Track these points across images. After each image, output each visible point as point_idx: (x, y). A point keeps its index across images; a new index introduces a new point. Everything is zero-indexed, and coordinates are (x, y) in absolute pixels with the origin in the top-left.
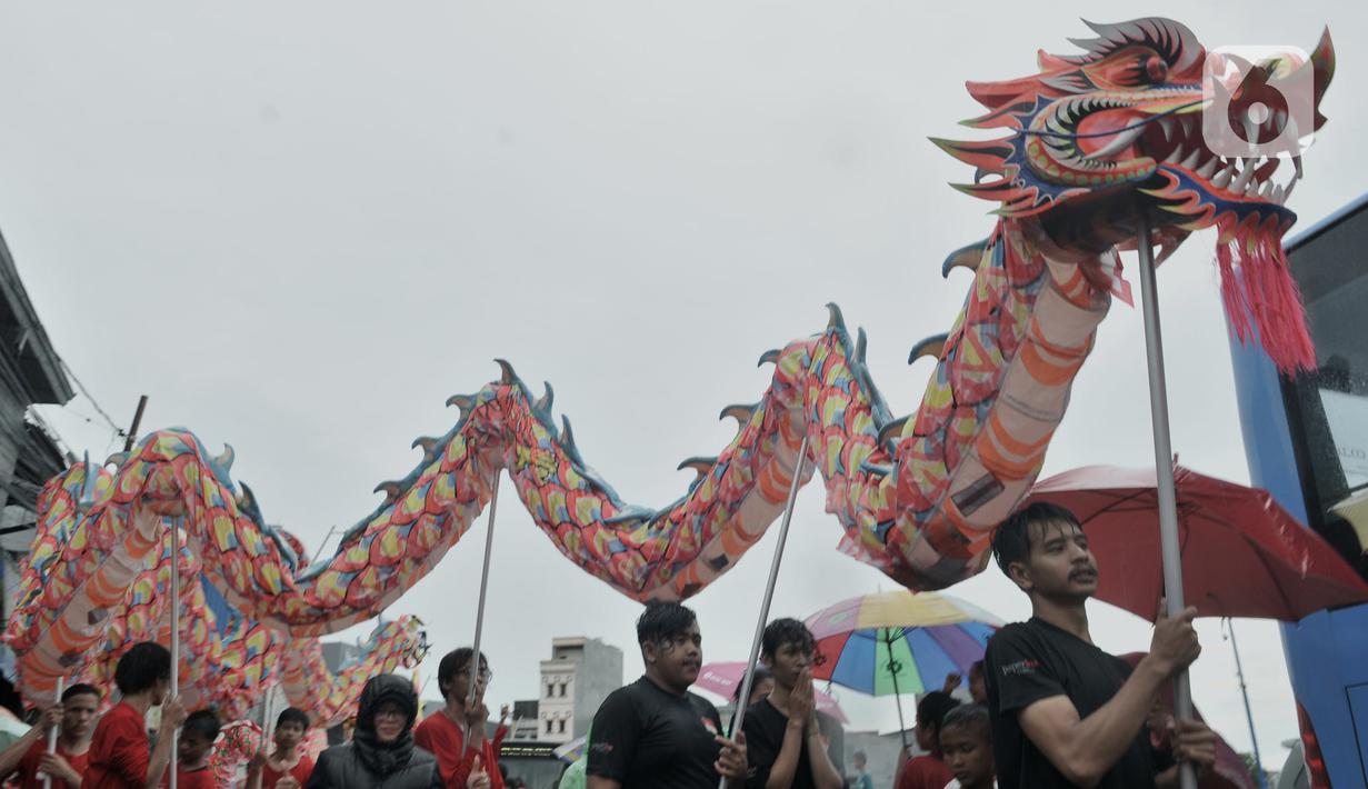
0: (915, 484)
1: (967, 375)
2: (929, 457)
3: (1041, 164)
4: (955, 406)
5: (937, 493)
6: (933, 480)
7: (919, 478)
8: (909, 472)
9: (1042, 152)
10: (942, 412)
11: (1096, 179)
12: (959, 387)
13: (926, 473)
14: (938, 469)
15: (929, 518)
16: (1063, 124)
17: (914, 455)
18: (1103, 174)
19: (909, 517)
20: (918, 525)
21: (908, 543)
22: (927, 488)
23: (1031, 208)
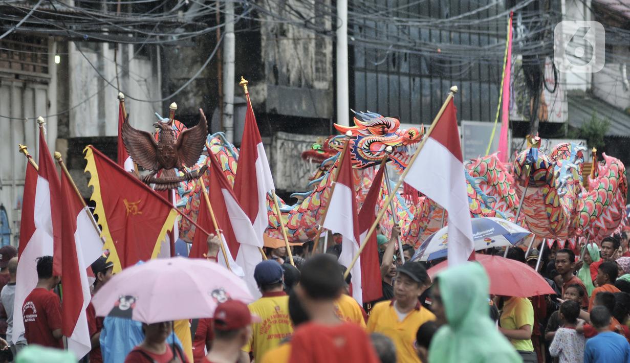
0: (306, 222)
1: (325, 199)
2: (311, 216)
3: (362, 156)
4: (320, 206)
5: (312, 225)
6: (311, 222)
7: (308, 221)
8: (305, 219)
9: (363, 153)
10: (317, 206)
11: (376, 160)
12: (322, 202)
13: (310, 220)
14: (313, 220)
15: (308, 231)
16: (367, 146)
17: (307, 215)
18: (377, 158)
19: (303, 229)
20: (305, 232)
21: (301, 235)
22: (310, 224)
23: (360, 166)
